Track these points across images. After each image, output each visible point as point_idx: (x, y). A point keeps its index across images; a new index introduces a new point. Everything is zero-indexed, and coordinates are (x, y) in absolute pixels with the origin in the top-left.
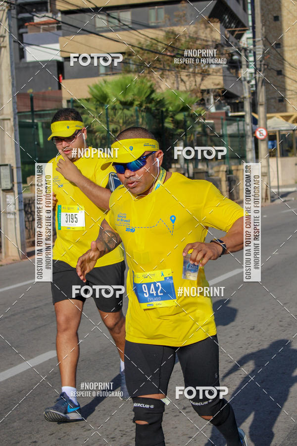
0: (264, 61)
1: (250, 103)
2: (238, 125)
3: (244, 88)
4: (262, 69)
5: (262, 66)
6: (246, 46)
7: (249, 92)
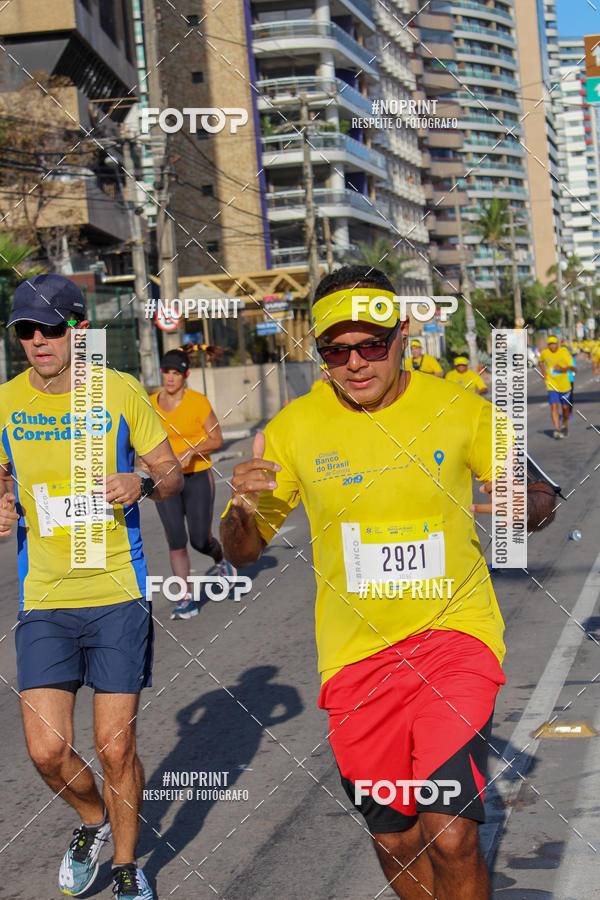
0: (168, 168)
1: (145, 253)
2: (119, 301)
3: (131, 223)
4: (166, 184)
5: (166, 176)
6: (132, 136)
7: (143, 231)
